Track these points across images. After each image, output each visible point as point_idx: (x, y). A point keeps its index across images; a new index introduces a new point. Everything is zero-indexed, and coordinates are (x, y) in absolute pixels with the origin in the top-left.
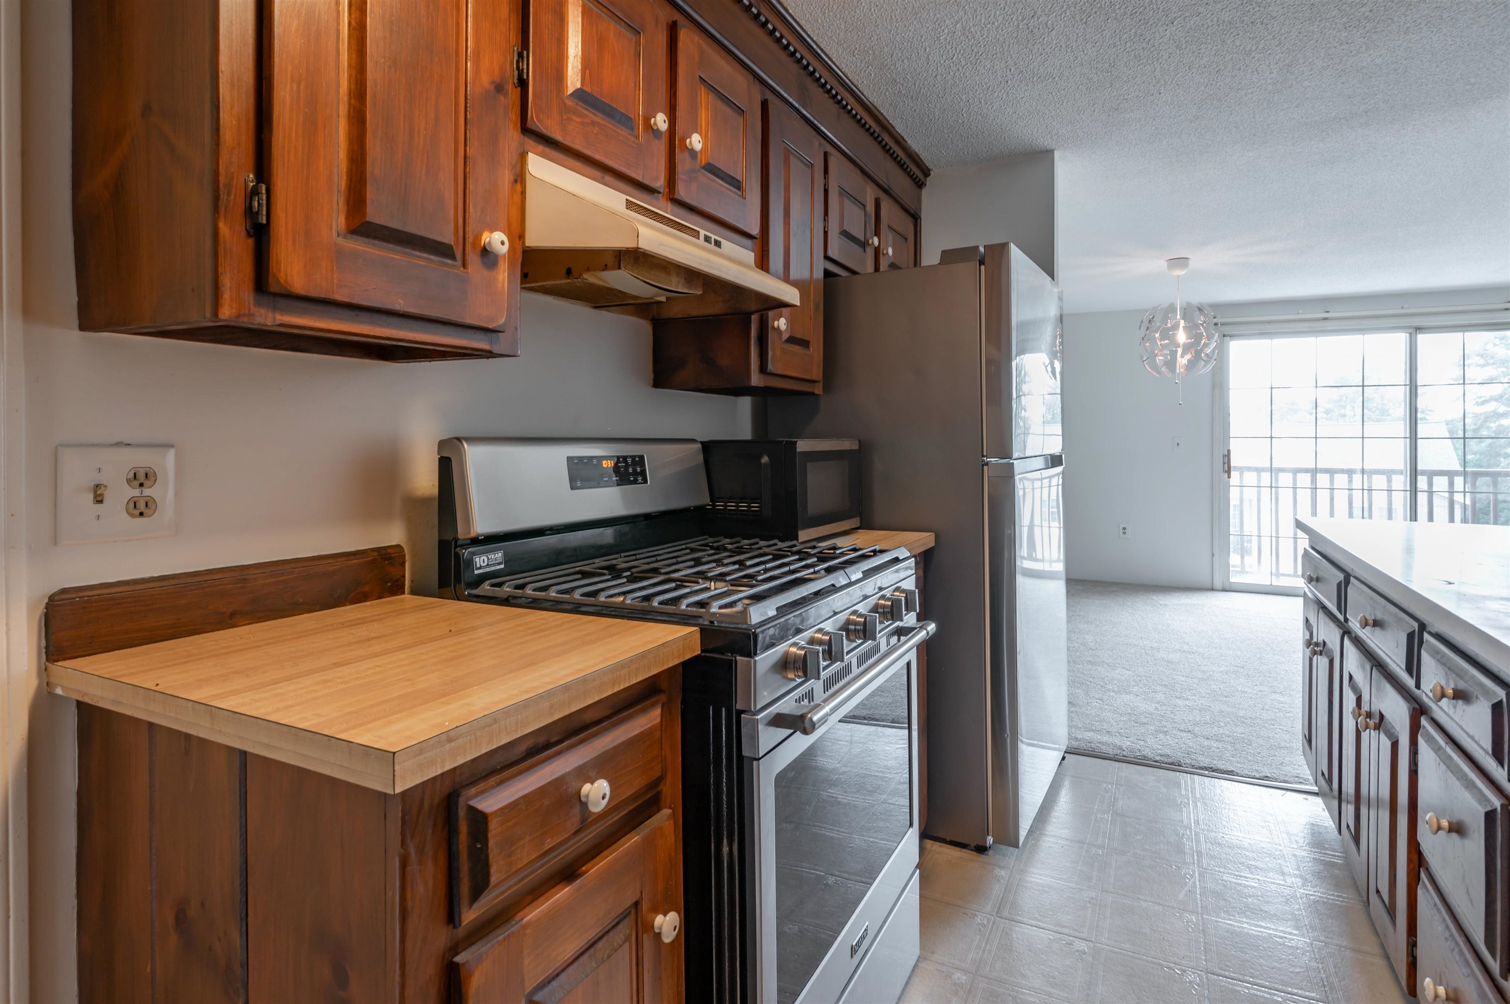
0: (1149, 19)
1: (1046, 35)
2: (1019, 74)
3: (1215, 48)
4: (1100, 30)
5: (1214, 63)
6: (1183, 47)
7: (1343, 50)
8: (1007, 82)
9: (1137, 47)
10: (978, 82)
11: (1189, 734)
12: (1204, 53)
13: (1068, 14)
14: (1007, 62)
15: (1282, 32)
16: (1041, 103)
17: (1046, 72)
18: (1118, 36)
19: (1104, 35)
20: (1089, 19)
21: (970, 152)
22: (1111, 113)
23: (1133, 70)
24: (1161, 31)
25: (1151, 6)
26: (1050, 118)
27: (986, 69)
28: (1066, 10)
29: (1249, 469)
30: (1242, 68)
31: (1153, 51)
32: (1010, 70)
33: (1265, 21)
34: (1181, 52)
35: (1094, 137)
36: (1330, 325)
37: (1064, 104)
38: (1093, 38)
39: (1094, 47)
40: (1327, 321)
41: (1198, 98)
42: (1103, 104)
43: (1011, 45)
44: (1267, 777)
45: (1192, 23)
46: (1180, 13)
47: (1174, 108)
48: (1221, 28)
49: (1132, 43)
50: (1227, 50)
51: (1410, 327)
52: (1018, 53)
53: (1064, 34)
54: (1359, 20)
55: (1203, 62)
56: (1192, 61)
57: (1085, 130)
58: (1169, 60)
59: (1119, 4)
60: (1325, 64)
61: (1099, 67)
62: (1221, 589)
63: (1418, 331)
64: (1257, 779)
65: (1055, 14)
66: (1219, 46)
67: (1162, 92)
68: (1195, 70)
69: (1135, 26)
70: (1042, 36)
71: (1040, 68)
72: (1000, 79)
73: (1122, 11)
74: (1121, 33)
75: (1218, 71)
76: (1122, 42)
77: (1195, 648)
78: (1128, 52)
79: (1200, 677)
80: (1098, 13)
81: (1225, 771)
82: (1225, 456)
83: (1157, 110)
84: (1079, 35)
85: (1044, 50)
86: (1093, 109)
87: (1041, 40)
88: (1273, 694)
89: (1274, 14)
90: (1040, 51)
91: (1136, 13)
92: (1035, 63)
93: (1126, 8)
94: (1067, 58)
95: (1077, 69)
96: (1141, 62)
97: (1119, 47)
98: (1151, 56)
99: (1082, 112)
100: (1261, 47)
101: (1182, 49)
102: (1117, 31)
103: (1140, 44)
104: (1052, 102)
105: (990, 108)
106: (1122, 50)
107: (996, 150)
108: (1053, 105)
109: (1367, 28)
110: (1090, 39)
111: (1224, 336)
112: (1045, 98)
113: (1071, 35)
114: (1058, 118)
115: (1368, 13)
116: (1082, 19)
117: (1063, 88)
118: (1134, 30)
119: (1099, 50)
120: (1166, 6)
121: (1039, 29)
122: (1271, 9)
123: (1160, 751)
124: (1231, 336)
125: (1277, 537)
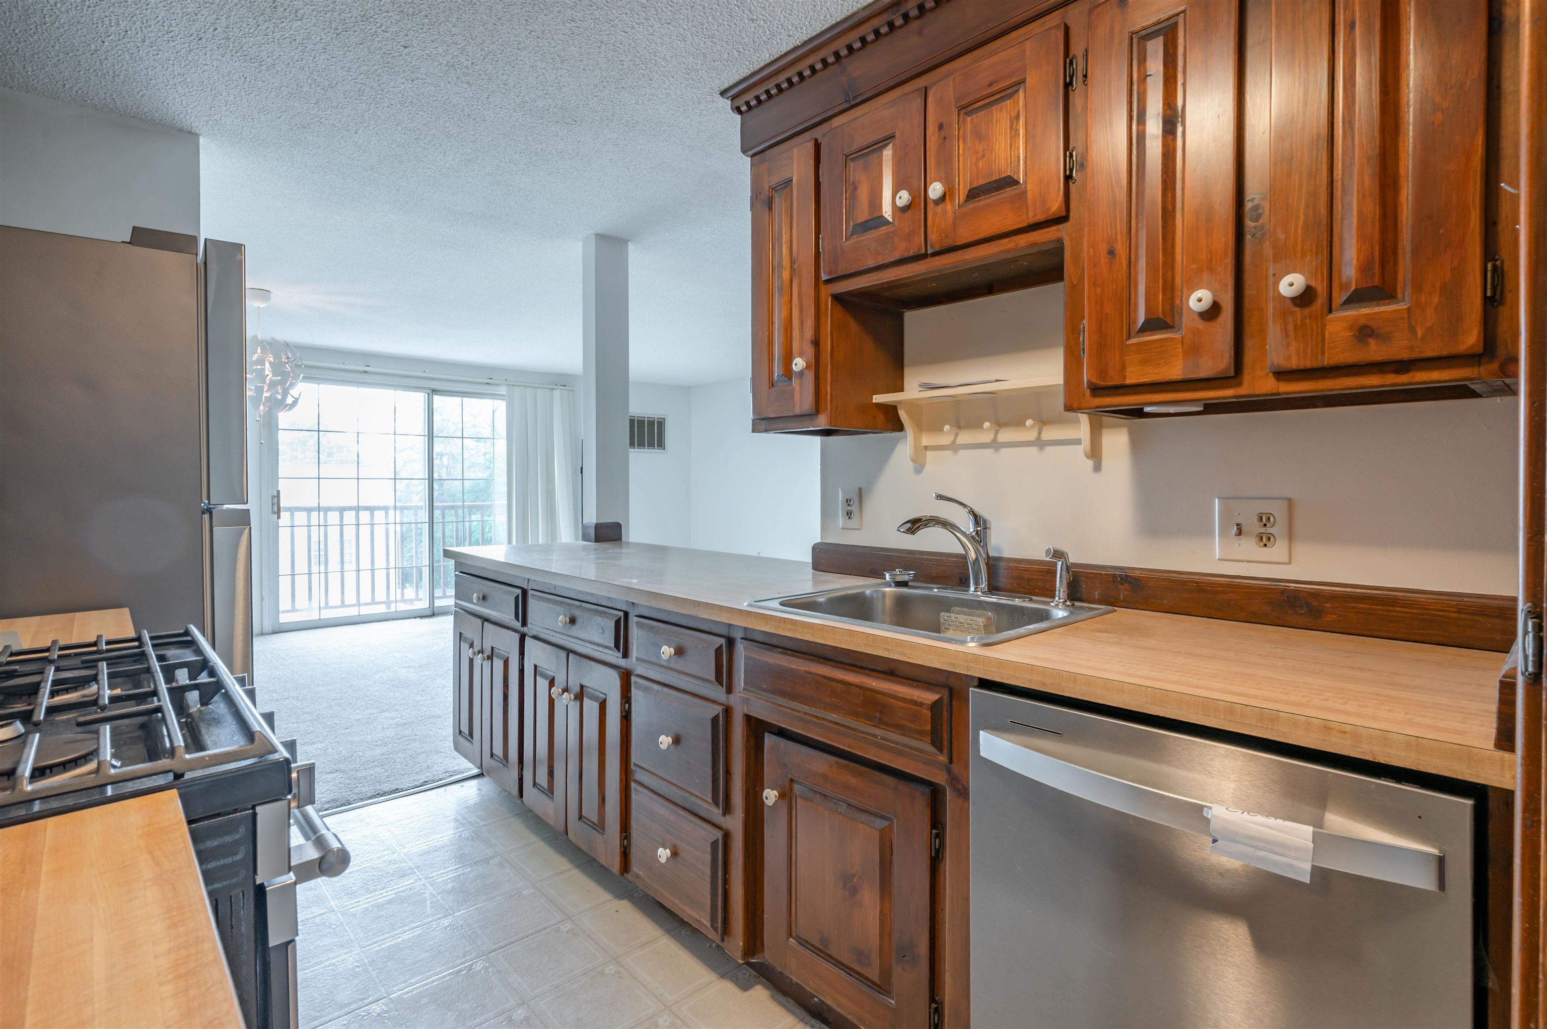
0: (396, 66)
1: (288, 20)
2: (223, 39)
3: (428, 119)
4: (346, 49)
5: (419, 131)
6: (406, 105)
7: (509, 167)
8: (200, 39)
9: (367, 83)
10: (159, 18)
11: (338, 774)
12: (418, 119)
13: (327, 16)
14: (218, 19)
15: (483, 134)
16: (225, 81)
17: (257, 54)
18: (358, 64)
19: (347, 55)
20: (344, 33)
21: (75, 89)
22: (295, 128)
23: (348, 100)
24: (398, 82)
25: (407, 57)
26: (222, 101)
27: (185, 10)
28: (329, 11)
29: (298, 509)
30: (436, 145)
31: (378, 94)
32: (216, 29)
33: (477, 119)
34: (402, 107)
35: (259, 142)
36: (370, 379)
37: (251, 96)
38: (334, 52)
39: (328, 60)
40: (366, 374)
41: (385, 152)
42: (295, 116)
43: (238, 7)
44: (425, 782)
45: (428, 89)
46: (424, 76)
47: (359, 151)
48: (445, 106)
49: (366, 77)
50: (436, 126)
51: (428, 389)
52: (240, 18)
53: (308, 31)
54: (531, 152)
55: (411, 125)
56: (403, 121)
57: (254, 131)
58: (386, 109)
59: (383, 38)
60: (491, 172)
61: (317, 81)
62: (271, 632)
63: (433, 393)
64: (419, 787)
65: (314, 7)
66: (433, 120)
67: (359, 132)
68: (400, 128)
69: (380, 65)
70: (283, 18)
71: (254, 47)
72: (194, 32)
73: (380, 45)
74: (363, 63)
75: (417, 138)
76: (358, 71)
77: (285, 693)
78: (356, 83)
79: (309, 719)
80: (356, 34)
81: (391, 792)
82: (275, 496)
83: (342, 146)
84: (323, 41)
85: (273, 32)
86: (279, 115)
87: (278, 21)
88: (382, 714)
89: (487, 118)
90: (268, 31)
91: (390, 54)
92: (252, 39)
93: (385, 45)
94: (293, 54)
95: (293, 70)
96: (361, 98)
97: (352, 74)
98: (373, 97)
99: (265, 113)
100: (461, 136)
101: (403, 106)
102: (361, 59)
103: (372, 81)
104: (239, 87)
105: (151, 54)
106: (353, 77)
107: (118, 103)
108: (239, 90)
109: (532, 160)
110: (329, 50)
112: (234, 78)
113: (315, 36)
114: (232, 106)
115: (539, 150)
116: (337, 29)
117: (264, 79)
118: (376, 67)
119: (332, 65)
120: (418, 64)
121: (285, 10)
122: (488, 112)
123: (324, 799)
125: (326, 573)
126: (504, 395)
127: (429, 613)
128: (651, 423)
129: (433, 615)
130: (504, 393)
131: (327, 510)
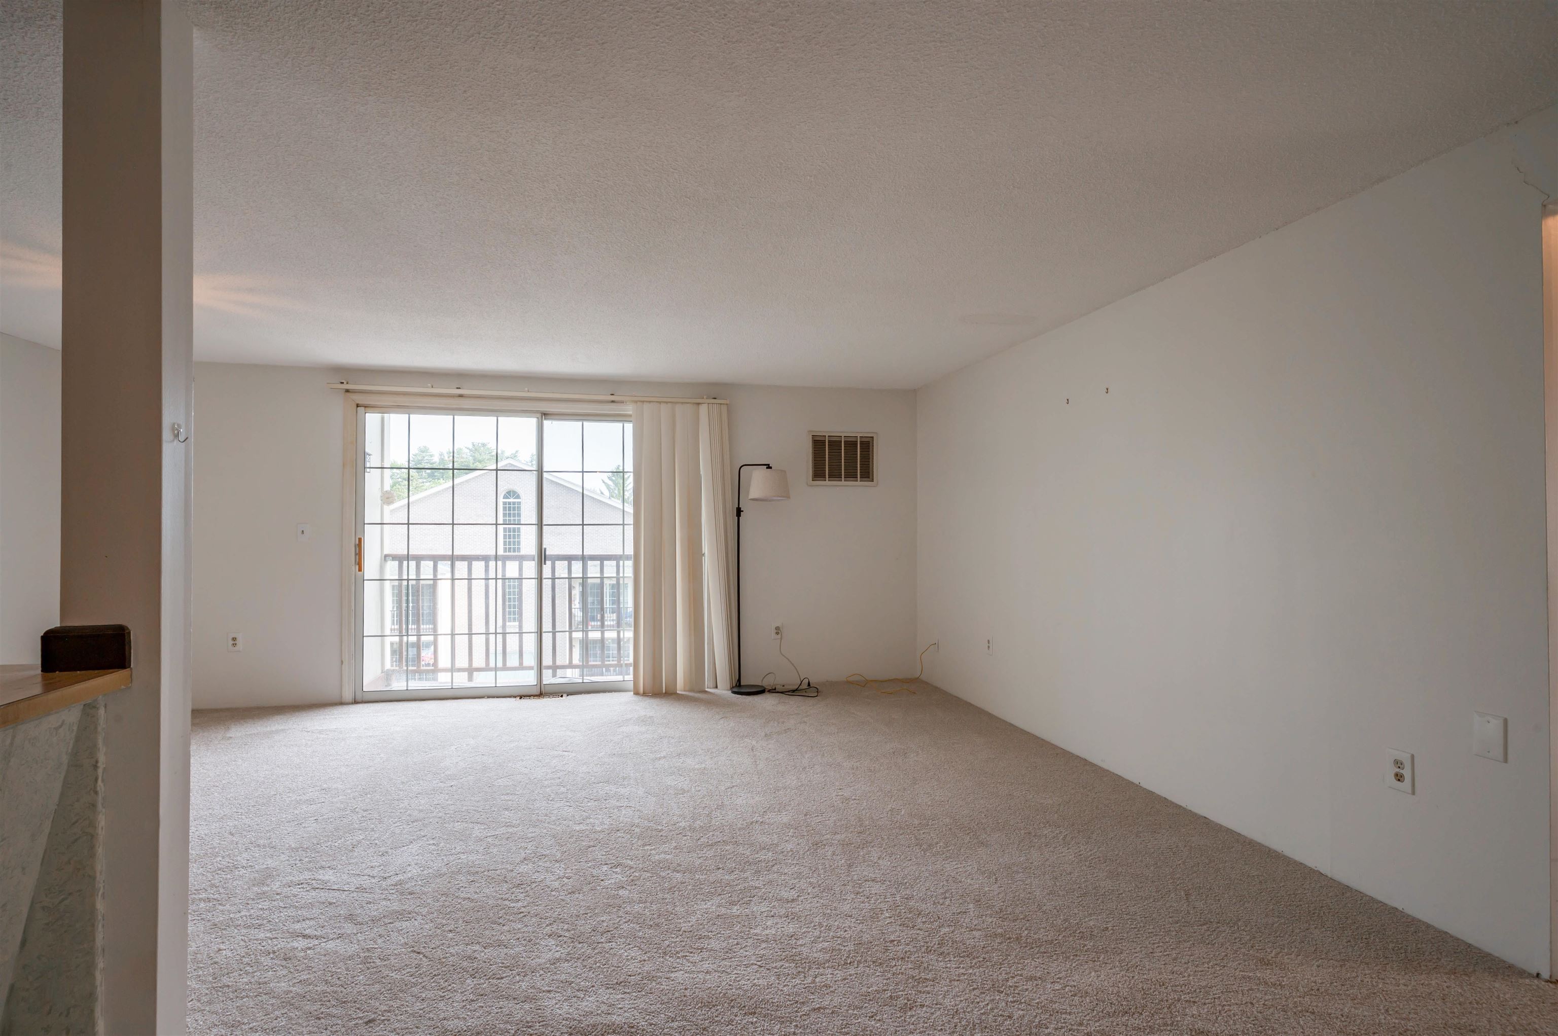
36: (465, 404)
40: (461, 398)
51: (537, 412)
62: (352, 701)
63: (543, 417)
82: (357, 545)
111: (357, 406)
124: (365, 407)
126: (630, 416)
127: (537, 692)
128: (851, 444)
129: (541, 695)
130: (630, 413)
131: (419, 559)
